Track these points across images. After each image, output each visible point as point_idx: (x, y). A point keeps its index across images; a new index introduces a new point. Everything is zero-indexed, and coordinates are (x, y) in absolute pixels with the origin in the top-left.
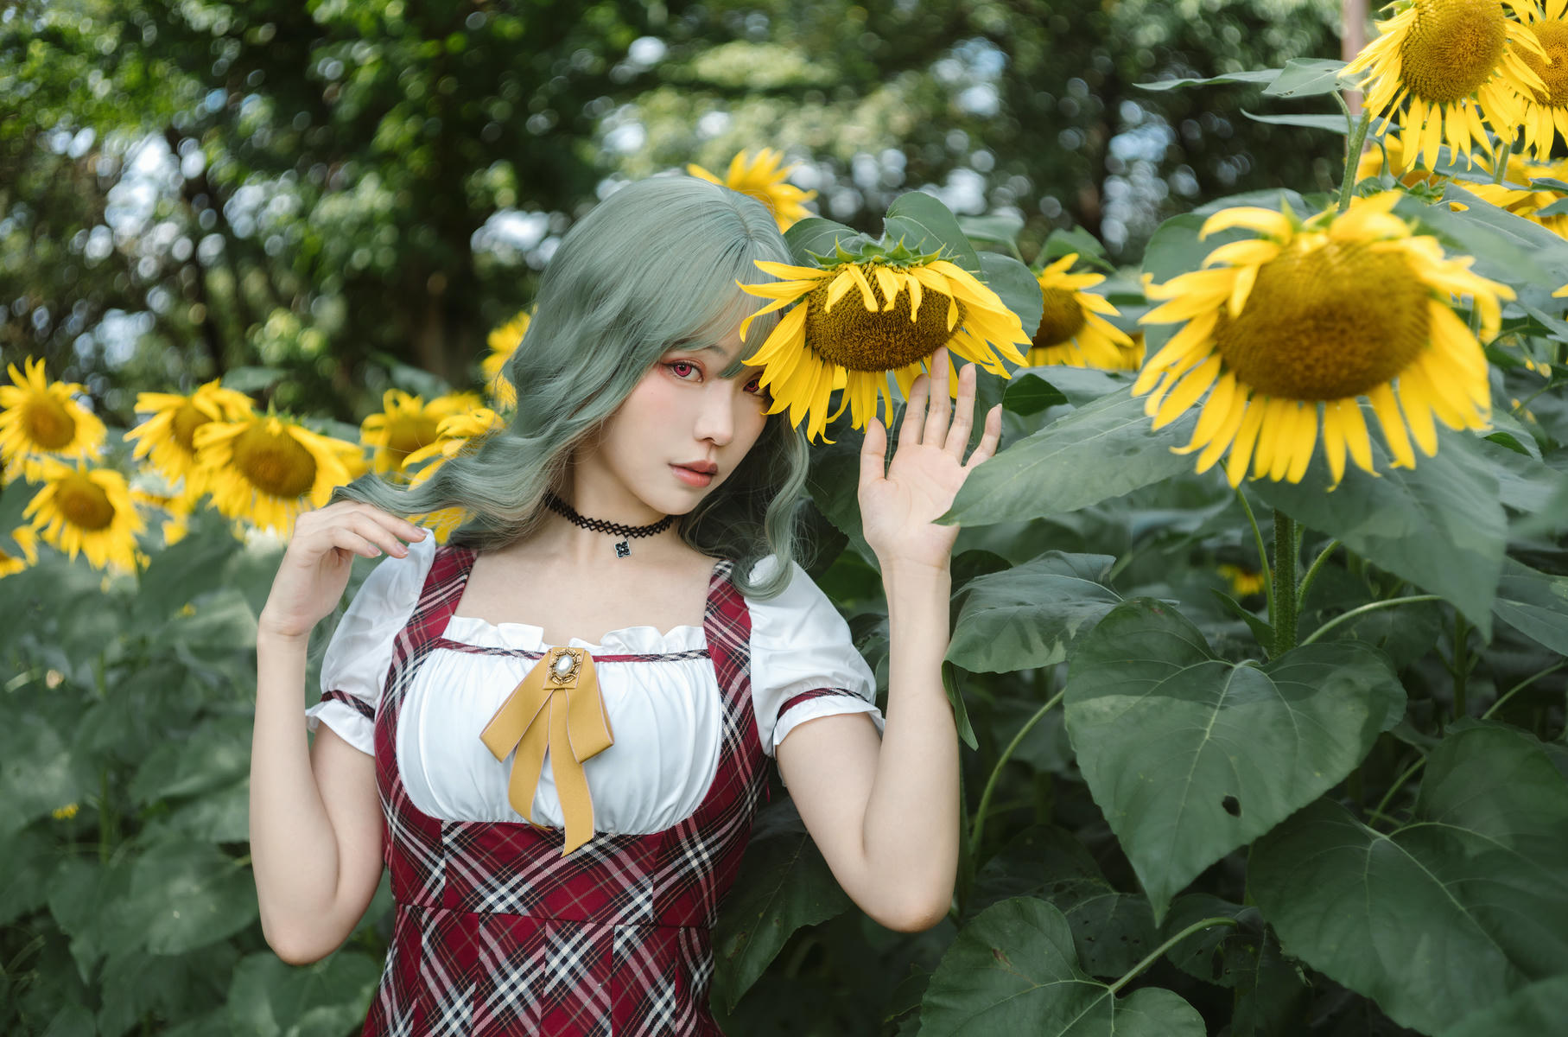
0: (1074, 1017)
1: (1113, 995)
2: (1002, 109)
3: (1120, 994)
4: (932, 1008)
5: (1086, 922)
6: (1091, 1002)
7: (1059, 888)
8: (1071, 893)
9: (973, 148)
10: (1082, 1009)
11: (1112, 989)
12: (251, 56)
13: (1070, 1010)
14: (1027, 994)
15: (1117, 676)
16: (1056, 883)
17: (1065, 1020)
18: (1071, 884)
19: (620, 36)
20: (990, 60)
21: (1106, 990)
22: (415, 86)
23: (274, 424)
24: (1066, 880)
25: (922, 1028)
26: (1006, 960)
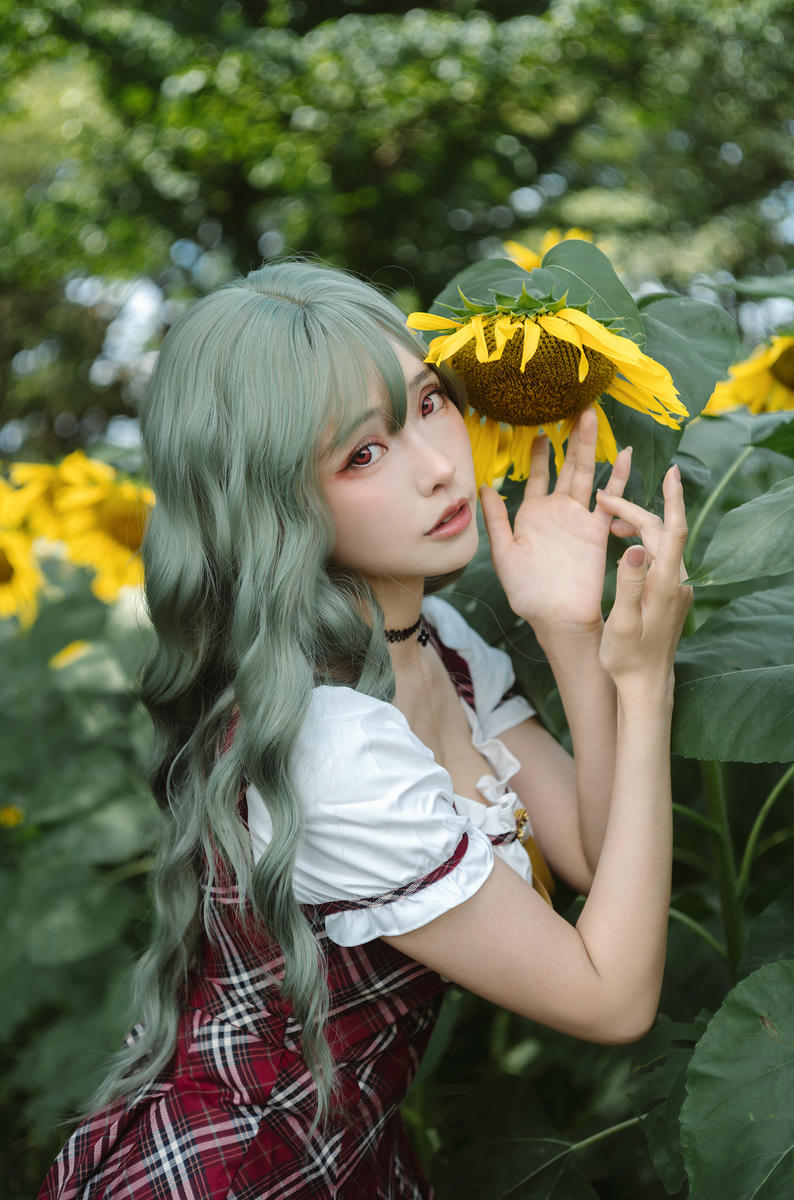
4: (698, 1078)
25: (688, 1098)
26: (773, 1027)
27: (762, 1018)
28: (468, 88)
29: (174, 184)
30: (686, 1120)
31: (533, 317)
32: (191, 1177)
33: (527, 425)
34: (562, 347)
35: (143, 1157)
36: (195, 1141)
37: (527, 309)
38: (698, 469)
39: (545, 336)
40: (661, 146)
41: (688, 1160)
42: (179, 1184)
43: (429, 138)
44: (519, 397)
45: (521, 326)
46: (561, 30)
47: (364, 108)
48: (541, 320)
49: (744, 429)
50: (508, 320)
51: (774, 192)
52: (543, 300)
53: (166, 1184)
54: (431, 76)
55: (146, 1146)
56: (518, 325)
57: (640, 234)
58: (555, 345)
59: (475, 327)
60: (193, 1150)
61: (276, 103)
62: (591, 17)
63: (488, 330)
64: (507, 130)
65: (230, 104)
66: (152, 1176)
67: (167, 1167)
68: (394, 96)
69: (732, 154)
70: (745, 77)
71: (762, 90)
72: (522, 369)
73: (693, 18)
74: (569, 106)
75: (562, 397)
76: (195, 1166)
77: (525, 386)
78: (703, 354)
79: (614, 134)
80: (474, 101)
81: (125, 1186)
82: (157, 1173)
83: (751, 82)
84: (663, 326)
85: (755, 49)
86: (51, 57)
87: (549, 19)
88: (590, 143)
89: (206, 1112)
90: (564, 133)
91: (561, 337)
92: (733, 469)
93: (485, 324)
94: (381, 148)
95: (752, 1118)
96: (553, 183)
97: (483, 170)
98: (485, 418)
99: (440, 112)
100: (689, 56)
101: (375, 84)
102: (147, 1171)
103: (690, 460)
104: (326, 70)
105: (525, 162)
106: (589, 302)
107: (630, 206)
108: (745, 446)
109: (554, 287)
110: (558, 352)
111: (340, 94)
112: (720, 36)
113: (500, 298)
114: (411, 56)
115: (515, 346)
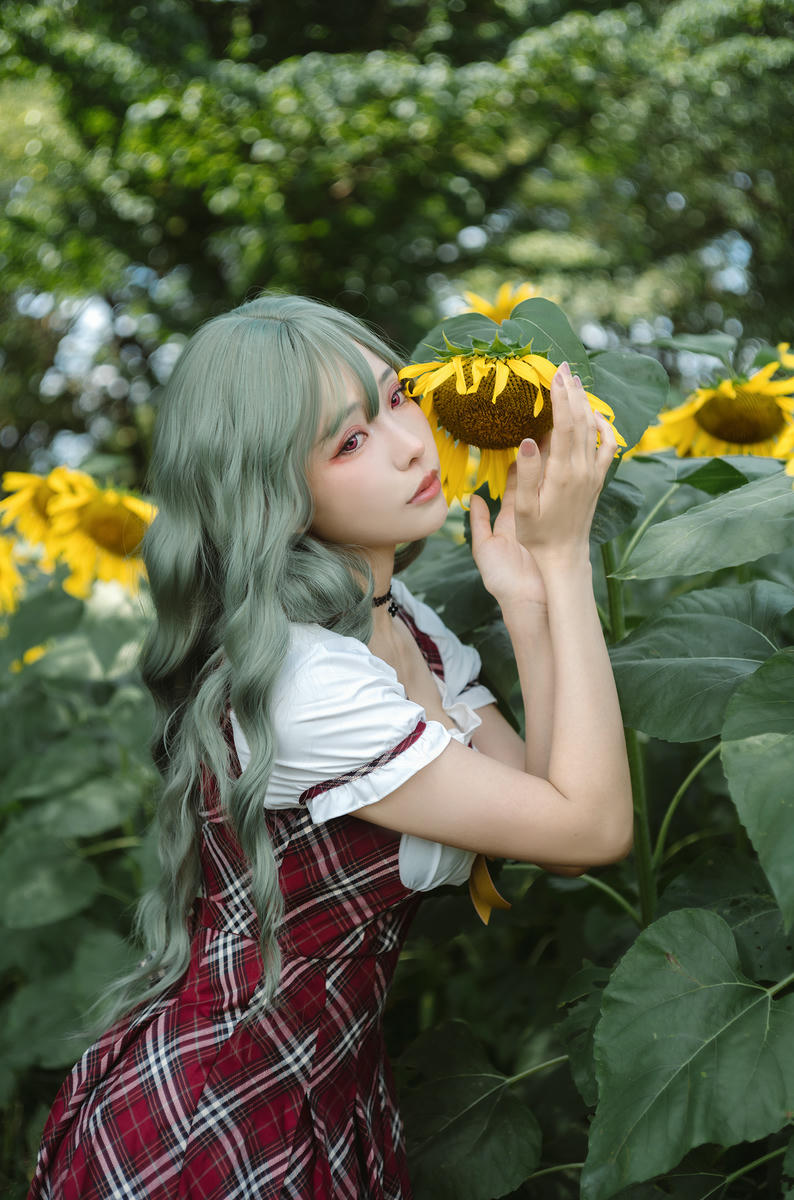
0: (735, 1015)
1: (770, 998)
2: (752, 288)
3: (776, 996)
4: (611, 1002)
5: (757, 933)
6: (750, 1002)
7: (735, 903)
8: (745, 907)
9: (728, 316)
10: (742, 1008)
11: (770, 992)
12: (168, 240)
13: (732, 1009)
14: (694, 994)
15: (770, 714)
16: (732, 898)
17: (727, 1017)
18: (745, 899)
19: (449, 226)
20: (741, 251)
21: (765, 992)
22: (288, 261)
23: (111, 496)
24: (741, 896)
25: (602, 1019)
26: (677, 963)
27: (667, 955)
28: (423, 128)
29: (131, 206)
30: (599, 1038)
31: (503, 359)
32: (174, 1076)
33: (493, 449)
34: (525, 385)
35: (136, 1064)
36: (179, 1046)
37: (498, 352)
38: (634, 494)
39: (512, 375)
40: (608, 193)
41: (598, 1071)
42: (164, 1083)
43: (383, 175)
44: (488, 425)
45: (493, 366)
46: (515, 76)
47: (322, 143)
48: (509, 362)
49: (672, 470)
50: (483, 361)
51: (716, 241)
52: (512, 346)
53: (154, 1084)
54: (389, 116)
55: (139, 1054)
56: (491, 365)
57: (582, 278)
58: (520, 383)
59: (456, 365)
60: (176, 1053)
61: (238, 134)
62: (544, 64)
63: (467, 368)
64: (459, 170)
65: (192, 132)
66: (143, 1079)
67: (155, 1070)
68: (351, 132)
69: (677, 201)
70: (690, 129)
71: (708, 142)
72: (494, 401)
73: (643, 69)
74: (520, 149)
75: (523, 426)
76: (177, 1066)
77: (493, 416)
78: (640, 398)
79: (561, 177)
80: (428, 141)
81: (121, 1088)
82: (147, 1075)
83: (696, 133)
84: (608, 374)
85: (703, 102)
86: (15, 76)
87: (506, 66)
88: (537, 185)
89: (196, 1021)
90: (514, 174)
91: (525, 378)
92: (661, 503)
93: (464, 363)
94: (337, 184)
95: (655, 1036)
96: (499, 221)
97: (434, 208)
98: (458, 441)
99: (394, 149)
100: (638, 107)
101: (334, 121)
102: (139, 1075)
103: (629, 487)
104: (287, 103)
105: (475, 203)
106: (549, 350)
107: (574, 249)
108: (672, 482)
109: (521, 337)
110: (522, 390)
111: (299, 128)
112: (669, 88)
113: (476, 343)
114: (369, 94)
115: (488, 382)
